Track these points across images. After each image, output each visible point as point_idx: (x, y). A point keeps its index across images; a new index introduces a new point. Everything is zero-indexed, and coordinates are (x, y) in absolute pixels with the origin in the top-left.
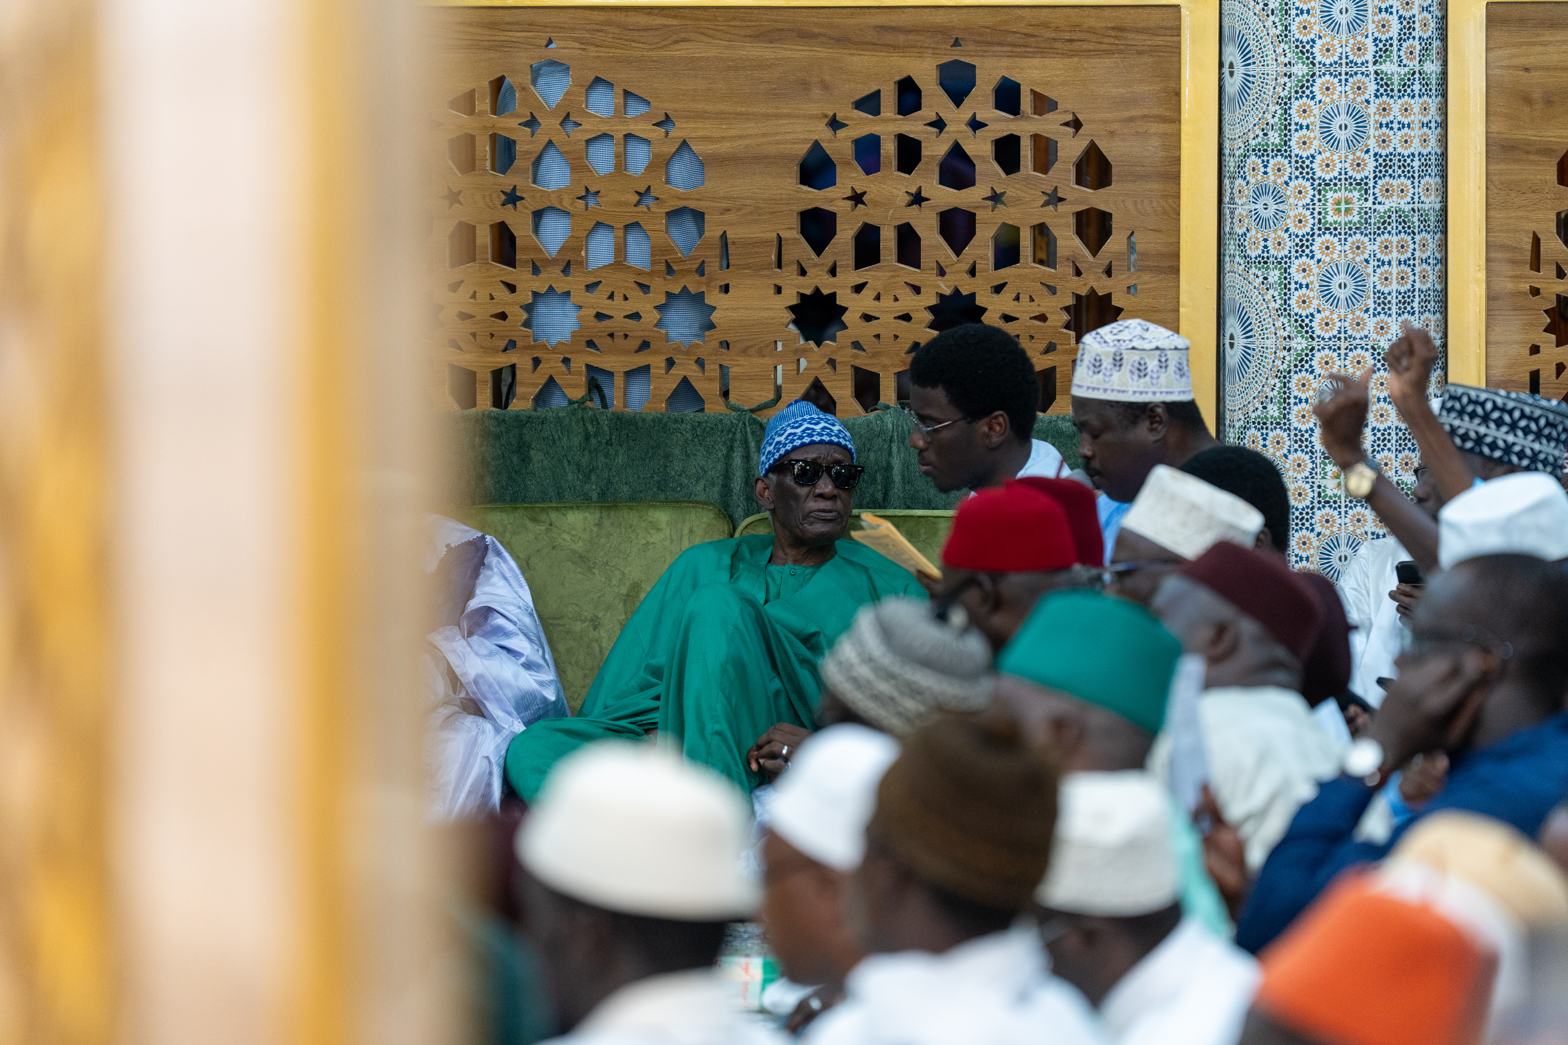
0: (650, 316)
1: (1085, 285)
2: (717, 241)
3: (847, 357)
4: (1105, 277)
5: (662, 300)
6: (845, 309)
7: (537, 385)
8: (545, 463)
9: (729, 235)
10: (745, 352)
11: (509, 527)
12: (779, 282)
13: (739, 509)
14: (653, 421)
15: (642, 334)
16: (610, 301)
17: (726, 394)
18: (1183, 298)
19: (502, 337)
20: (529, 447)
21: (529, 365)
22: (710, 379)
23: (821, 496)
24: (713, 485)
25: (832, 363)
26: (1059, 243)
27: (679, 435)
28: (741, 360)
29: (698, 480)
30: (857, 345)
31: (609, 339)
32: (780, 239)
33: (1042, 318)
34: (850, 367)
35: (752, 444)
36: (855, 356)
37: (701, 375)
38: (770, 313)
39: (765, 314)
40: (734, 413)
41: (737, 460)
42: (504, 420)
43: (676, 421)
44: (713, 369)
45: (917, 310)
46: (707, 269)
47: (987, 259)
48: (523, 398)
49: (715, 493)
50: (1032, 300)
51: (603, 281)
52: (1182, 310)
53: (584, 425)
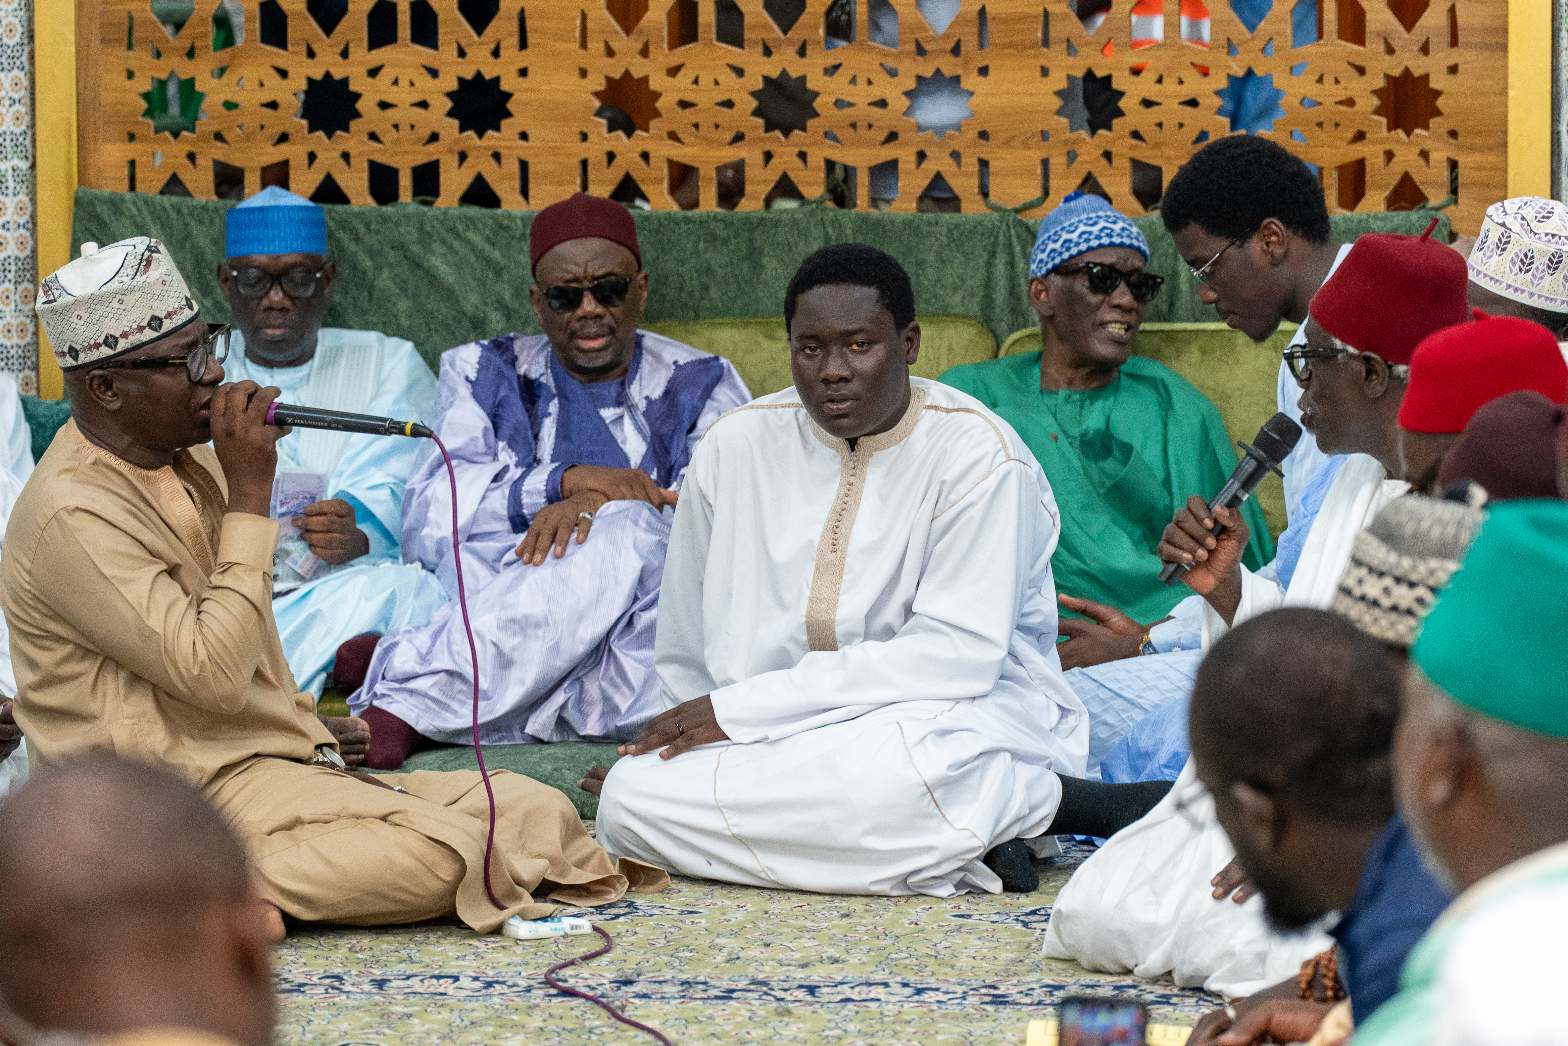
0: (901, 103)
1: (1399, 64)
2: (975, 17)
3: (1124, 147)
4: (1421, 56)
5: (912, 84)
6: (1121, 94)
7: (768, 182)
8: (780, 271)
9: (989, 10)
10: (1007, 143)
11: (741, 345)
12: (1045, 63)
13: (1003, 323)
14: (904, 223)
15: (888, 123)
16: (851, 87)
17: (985, 194)
18: (1512, 80)
19: (728, 128)
20: (761, 253)
21: (760, 159)
22: (968, 175)
23: (1118, 307)
24: (972, 295)
25: (1108, 155)
26: (1369, 17)
27: (933, 239)
28: (1004, 153)
29: (955, 290)
30: (1136, 135)
31: (851, 130)
32: (1046, 13)
33: (1350, 102)
34: (1127, 160)
35: (1018, 249)
36: (1133, 148)
37: (956, 169)
38: (1035, 99)
39: (1029, 100)
40: (995, 214)
41: (1000, 268)
42: (732, 223)
43: (929, 223)
44: (970, 164)
45: (1205, 95)
46: (964, 49)
47: (1286, 36)
48: (754, 197)
49: (974, 305)
50: (1337, 81)
51: (845, 64)
52: (1511, 93)
53: (824, 228)
